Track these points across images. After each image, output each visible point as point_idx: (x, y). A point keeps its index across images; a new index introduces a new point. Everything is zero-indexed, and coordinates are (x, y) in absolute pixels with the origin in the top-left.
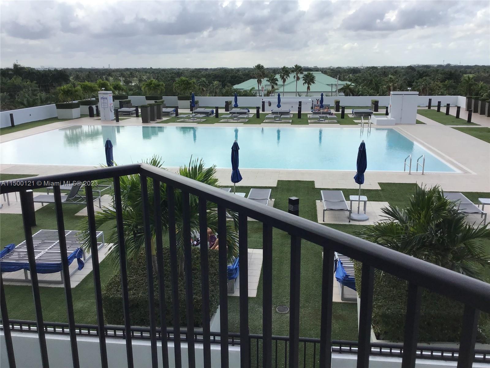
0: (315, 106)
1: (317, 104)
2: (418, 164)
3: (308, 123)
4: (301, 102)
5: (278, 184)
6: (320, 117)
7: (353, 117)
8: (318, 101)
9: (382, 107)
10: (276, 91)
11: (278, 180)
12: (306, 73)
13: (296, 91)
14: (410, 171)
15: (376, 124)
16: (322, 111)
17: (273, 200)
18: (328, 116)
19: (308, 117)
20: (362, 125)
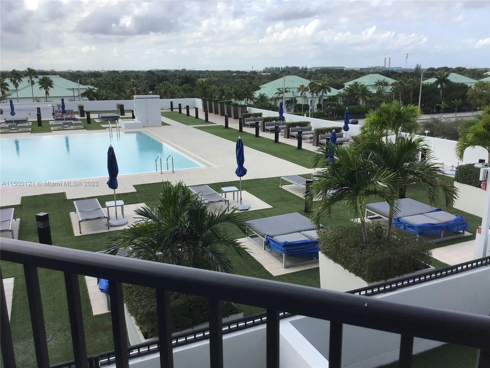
0: (57, 112)
1: (59, 109)
2: (167, 163)
3: (50, 131)
4: (40, 108)
5: (22, 201)
6: (64, 124)
7: (100, 121)
8: (59, 106)
9: (128, 111)
10: (8, 97)
11: (22, 197)
12: (41, 77)
13: (32, 97)
14: (161, 170)
15: (124, 128)
16: (65, 117)
17: (18, 220)
18: (73, 122)
19: (50, 124)
20: (110, 129)
